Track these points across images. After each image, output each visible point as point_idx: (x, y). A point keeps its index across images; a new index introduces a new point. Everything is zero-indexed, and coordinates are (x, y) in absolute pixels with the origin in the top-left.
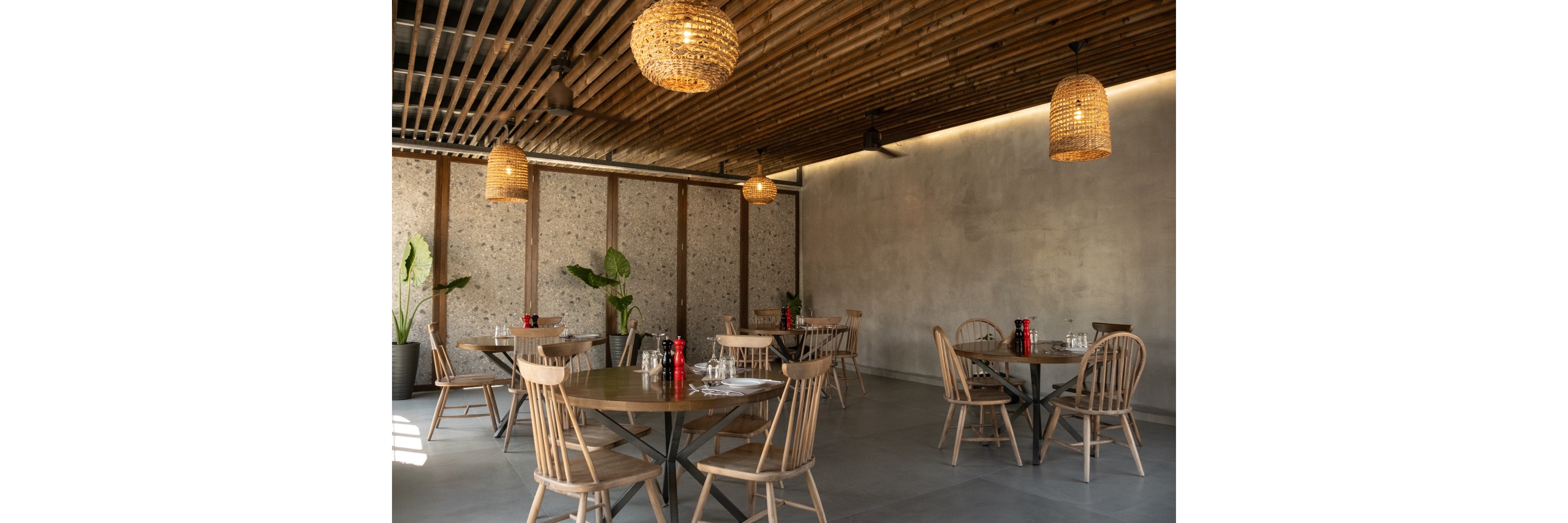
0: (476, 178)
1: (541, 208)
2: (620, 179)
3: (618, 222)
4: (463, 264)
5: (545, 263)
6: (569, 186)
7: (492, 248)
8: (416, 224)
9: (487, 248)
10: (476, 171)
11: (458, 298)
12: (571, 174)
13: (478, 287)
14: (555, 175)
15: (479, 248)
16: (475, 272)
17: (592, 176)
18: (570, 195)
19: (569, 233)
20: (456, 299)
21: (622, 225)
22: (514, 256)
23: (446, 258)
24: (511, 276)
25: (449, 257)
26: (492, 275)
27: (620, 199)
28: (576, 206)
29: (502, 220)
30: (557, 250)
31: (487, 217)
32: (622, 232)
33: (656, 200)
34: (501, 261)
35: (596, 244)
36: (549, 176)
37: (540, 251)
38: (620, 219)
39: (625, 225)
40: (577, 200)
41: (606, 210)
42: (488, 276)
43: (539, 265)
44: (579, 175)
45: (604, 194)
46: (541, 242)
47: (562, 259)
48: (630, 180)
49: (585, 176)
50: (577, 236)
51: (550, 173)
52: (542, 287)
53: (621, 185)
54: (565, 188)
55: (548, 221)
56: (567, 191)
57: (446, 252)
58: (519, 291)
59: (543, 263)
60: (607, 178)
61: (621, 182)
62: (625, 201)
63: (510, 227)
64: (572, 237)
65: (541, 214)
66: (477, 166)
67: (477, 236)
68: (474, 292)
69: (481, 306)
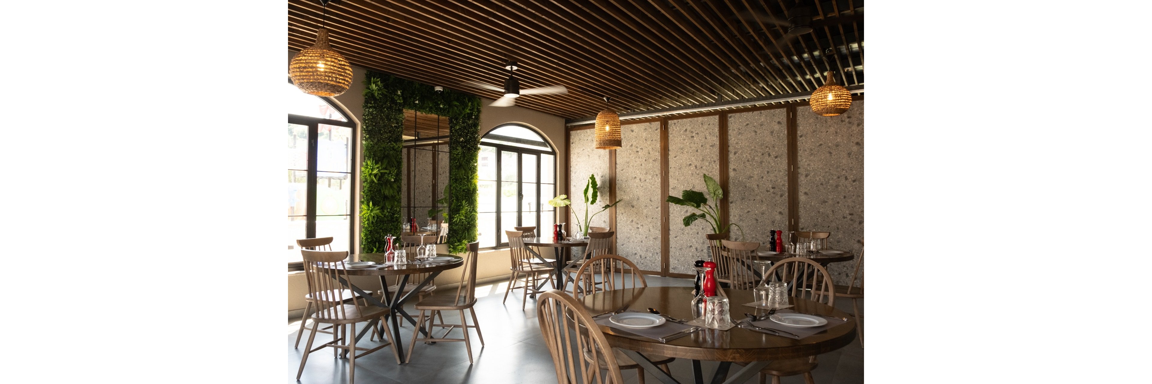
0: (630, 134)
1: (670, 148)
2: (729, 115)
3: (728, 151)
4: (624, 192)
5: (673, 189)
6: (689, 128)
7: (640, 180)
9: (637, 180)
10: (630, 129)
11: (622, 214)
12: (690, 119)
13: (633, 207)
14: (678, 122)
15: (633, 180)
16: (631, 196)
17: (706, 117)
18: (690, 135)
19: (690, 165)
20: (621, 215)
21: (733, 154)
22: (654, 184)
23: (615, 188)
24: (652, 199)
25: (617, 187)
26: (641, 198)
27: (730, 132)
28: (695, 143)
29: (646, 160)
30: (682, 178)
31: (637, 159)
32: (732, 160)
33: (764, 127)
34: (645, 189)
35: (711, 172)
36: (675, 124)
37: (670, 180)
38: (731, 149)
39: (735, 153)
40: (695, 138)
41: (718, 143)
42: (638, 199)
43: (670, 190)
44: (696, 119)
45: (717, 130)
46: (671, 174)
47: (686, 185)
48: (738, 114)
49: (701, 118)
50: (696, 167)
51: (675, 121)
52: (672, 207)
53: (730, 120)
54: (686, 130)
55: (675, 157)
56: (688, 132)
57: (616, 184)
58: (657, 210)
59: (672, 189)
60: (718, 116)
61: (730, 117)
62: (735, 132)
63: (651, 164)
64: (693, 167)
65: (670, 153)
66: (630, 126)
67: (632, 173)
68: (631, 209)
69: (635, 220)
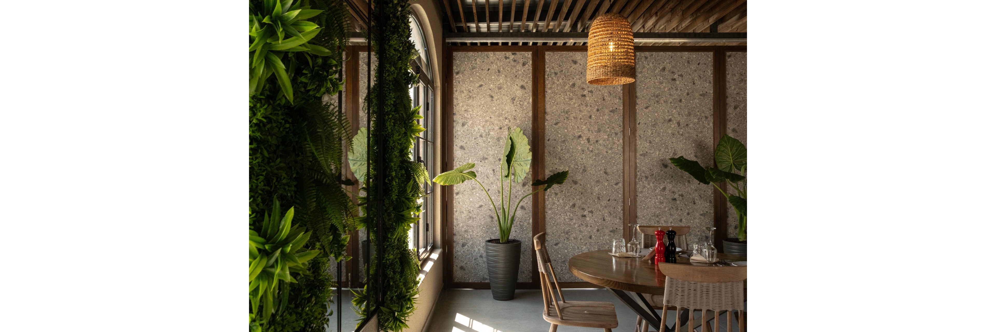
0: (571, 67)
1: (639, 94)
2: (728, 54)
3: (726, 104)
4: (560, 159)
5: (643, 155)
6: (669, 67)
7: (588, 140)
8: (515, 119)
9: (583, 141)
10: (570, 59)
11: (556, 194)
12: (670, 53)
13: (575, 183)
14: (652, 55)
15: (575, 141)
16: (572, 166)
17: (694, 53)
18: (670, 77)
19: (670, 120)
20: (553, 196)
21: (732, 108)
22: (611, 148)
23: (544, 153)
24: (608, 171)
25: (546, 151)
26: (589, 169)
27: (729, 77)
28: (677, 89)
29: (598, 110)
30: (657, 139)
31: (583, 108)
32: (732, 116)
34: (597, 155)
35: (701, 132)
36: (646, 58)
37: (638, 142)
38: (729, 100)
39: (735, 108)
40: (678, 82)
41: (712, 92)
42: (584, 170)
43: (637, 157)
44: (679, 54)
45: (710, 72)
46: (638, 133)
47: (663, 150)
48: (740, 53)
49: (686, 53)
50: (679, 124)
51: (647, 54)
52: (641, 182)
53: (729, 60)
54: (664, 69)
55: (647, 108)
56: (666, 72)
57: (544, 147)
58: (617, 187)
59: (641, 155)
60: (712, 53)
61: (730, 56)
62: (735, 78)
63: (606, 117)
64: (674, 125)
65: (638, 101)
66: (571, 54)
67: (573, 128)
68: (571, 187)
69: (579, 203)
